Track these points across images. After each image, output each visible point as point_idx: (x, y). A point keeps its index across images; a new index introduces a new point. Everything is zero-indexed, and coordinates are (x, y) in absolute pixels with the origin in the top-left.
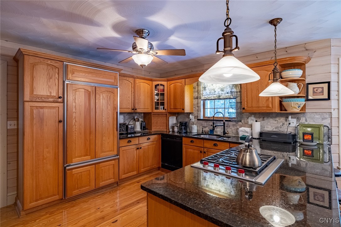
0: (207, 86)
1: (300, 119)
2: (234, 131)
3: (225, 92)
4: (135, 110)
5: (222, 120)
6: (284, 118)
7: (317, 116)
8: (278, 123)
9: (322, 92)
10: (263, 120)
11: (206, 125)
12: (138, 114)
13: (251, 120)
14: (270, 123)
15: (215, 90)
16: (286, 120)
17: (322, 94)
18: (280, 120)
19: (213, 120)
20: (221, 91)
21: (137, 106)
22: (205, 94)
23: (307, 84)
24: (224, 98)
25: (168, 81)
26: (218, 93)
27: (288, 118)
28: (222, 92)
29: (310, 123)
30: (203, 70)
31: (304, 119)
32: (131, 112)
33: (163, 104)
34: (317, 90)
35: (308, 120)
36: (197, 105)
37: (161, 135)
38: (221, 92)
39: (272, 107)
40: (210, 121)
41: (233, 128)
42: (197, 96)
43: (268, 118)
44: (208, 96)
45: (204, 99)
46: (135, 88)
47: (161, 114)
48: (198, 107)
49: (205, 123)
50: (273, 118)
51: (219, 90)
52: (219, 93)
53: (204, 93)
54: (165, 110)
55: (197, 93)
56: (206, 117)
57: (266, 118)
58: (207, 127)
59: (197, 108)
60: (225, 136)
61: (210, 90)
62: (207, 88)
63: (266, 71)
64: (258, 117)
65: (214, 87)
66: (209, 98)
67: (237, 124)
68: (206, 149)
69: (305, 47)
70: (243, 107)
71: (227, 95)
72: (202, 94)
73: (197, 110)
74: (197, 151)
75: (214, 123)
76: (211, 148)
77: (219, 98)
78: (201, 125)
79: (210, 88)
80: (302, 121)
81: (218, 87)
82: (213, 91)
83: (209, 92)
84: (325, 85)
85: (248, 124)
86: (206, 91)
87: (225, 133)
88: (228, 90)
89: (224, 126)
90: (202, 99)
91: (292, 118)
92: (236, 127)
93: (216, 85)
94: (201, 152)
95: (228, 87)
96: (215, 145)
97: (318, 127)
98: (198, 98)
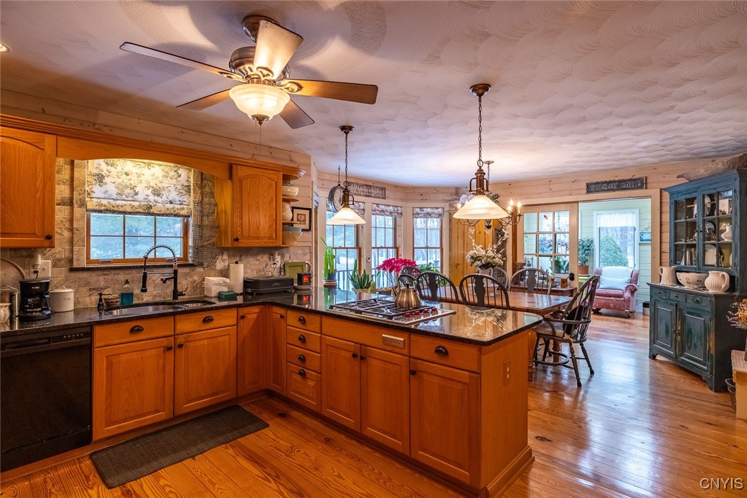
0: (108, 173)
1: (284, 256)
3: (164, 198)
6: (268, 256)
7: (300, 252)
8: (260, 264)
9: (304, 221)
11: (102, 284)
13: (221, 262)
14: (251, 264)
15: (137, 189)
16: (270, 259)
17: (304, 223)
18: (262, 259)
19: (145, 267)
20: (154, 194)
22: (97, 195)
23: (293, 207)
24: (162, 212)
26: (146, 199)
27: (272, 255)
28: (157, 198)
29: (294, 261)
30: (94, 125)
31: (288, 255)
34: (300, 218)
35: (291, 257)
36: (67, 225)
38: (152, 198)
39: (274, 239)
40: (117, 271)
41: (185, 281)
42: (67, 195)
43: (247, 256)
44: (111, 201)
45: (97, 208)
48: (71, 230)
49: (102, 278)
51: (149, 192)
52: (149, 198)
53: (98, 191)
55: (66, 188)
56: (97, 261)
57: (244, 257)
58: (108, 287)
60: (177, 301)
61: (120, 187)
62: (106, 180)
63: (268, 178)
65: (132, 182)
66: (116, 209)
67: (193, 270)
68: (184, 336)
69: (290, 157)
70: (235, 237)
71: (170, 206)
72: (89, 194)
73: (65, 240)
74: (153, 352)
75: (145, 274)
76: (195, 330)
77: (148, 211)
78: (85, 286)
79: (120, 181)
80: (287, 259)
81: (144, 183)
82: (128, 191)
83: (116, 191)
84: (307, 212)
85: (216, 270)
86: (105, 188)
87: (176, 294)
88: (173, 195)
89: (175, 279)
90: (89, 207)
91: (278, 255)
92: (190, 279)
93: (139, 176)
94: (169, 349)
95: (172, 189)
96: (207, 320)
97: (302, 265)
98: (71, 204)
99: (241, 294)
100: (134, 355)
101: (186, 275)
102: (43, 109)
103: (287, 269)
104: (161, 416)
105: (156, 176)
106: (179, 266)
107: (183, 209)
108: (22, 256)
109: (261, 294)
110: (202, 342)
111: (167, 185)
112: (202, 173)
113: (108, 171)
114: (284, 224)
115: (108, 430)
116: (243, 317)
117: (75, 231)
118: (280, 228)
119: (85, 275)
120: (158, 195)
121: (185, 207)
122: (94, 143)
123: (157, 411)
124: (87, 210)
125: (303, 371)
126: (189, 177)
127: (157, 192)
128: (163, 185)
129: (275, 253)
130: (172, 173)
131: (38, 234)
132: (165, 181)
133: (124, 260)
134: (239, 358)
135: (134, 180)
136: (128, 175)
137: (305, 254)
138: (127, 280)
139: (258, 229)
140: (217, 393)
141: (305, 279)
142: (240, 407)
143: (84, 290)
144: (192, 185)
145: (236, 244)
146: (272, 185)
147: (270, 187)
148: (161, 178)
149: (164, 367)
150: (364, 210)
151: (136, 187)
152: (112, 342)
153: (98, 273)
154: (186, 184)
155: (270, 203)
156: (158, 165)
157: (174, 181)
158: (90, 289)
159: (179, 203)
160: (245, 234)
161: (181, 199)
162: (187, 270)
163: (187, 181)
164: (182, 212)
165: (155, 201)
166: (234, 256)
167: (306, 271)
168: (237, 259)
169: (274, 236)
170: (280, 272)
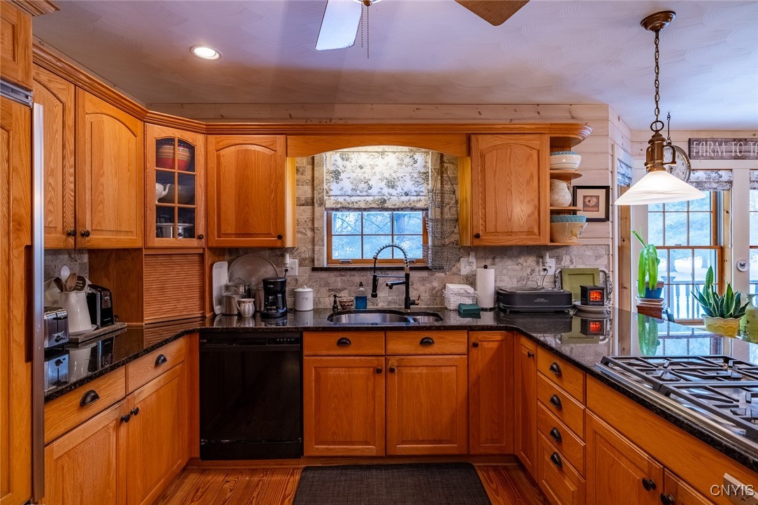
0: (343, 169)
1: (562, 260)
2: (424, 294)
3: (399, 190)
4: (79, 239)
5: (402, 269)
6: (535, 258)
7: (588, 253)
8: (522, 269)
9: (597, 205)
10: (493, 264)
11: (339, 285)
12: (66, 257)
13: (467, 266)
14: (508, 270)
15: (371, 183)
16: (538, 263)
17: (596, 209)
18: (526, 262)
19: (375, 269)
20: (388, 186)
21: (88, 217)
22: (335, 192)
23: (574, 187)
24: (396, 207)
25: (209, 131)
26: (380, 192)
27: (542, 257)
28: (391, 191)
29: (578, 267)
30: (331, 121)
31: (568, 257)
32: (61, 245)
33: (188, 215)
34: (589, 201)
35: (574, 261)
36: (310, 225)
37: (197, 336)
38: (386, 191)
39: (538, 234)
40: (353, 273)
41: (422, 289)
42: (309, 195)
43: (502, 258)
44: (347, 198)
45: (334, 206)
46: (81, 132)
47: (182, 253)
48: (313, 230)
49: (339, 279)
50: (514, 259)
51: (383, 184)
52: (383, 191)
53: (335, 188)
54: (200, 237)
55: (308, 188)
56: (337, 261)
57: (499, 259)
58: (345, 289)
59: (309, 234)
60: (409, 311)
61: (355, 182)
62: (343, 176)
63: (527, 146)
64: (483, 258)
65: (366, 175)
66: (351, 206)
67: (432, 275)
68: (397, 358)
69: (570, 112)
70: (475, 233)
71: (405, 198)
72: (327, 192)
73: (308, 240)
74: (362, 372)
75: (375, 277)
76: (411, 353)
77: (382, 207)
78: (325, 286)
79: (355, 175)
80: (566, 262)
81: (378, 175)
82: (362, 185)
83: (351, 186)
84: (602, 193)
85: (460, 275)
86: (341, 184)
87: (408, 302)
88: (409, 186)
89: (407, 284)
90: (328, 205)
91: (550, 257)
92: (428, 286)
93: (373, 168)
94: (379, 371)
95: (408, 178)
96: (426, 343)
97: (592, 273)
98: (313, 204)
99: (491, 310)
100: (342, 372)
101: (423, 280)
102: (290, 115)
103: (566, 278)
104: (371, 450)
105: (390, 165)
106: (411, 269)
107: (420, 201)
108: (277, 255)
109: (518, 312)
110: (420, 370)
111: (402, 175)
112: (442, 156)
113: (343, 166)
114: (552, 212)
115: (318, 449)
116: (475, 345)
117: (316, 231)
118: (546, 217)
119: (324, 275)
120: (393, 187)
121: (422, 198)
122: (318, 137)
123: (367, 443)
124: (326, 209)
125: (558, 457)
126: (426, 162)
127: (391, 184)
128: (398, 174)
129: (546, 255)
130: (407, 160)
131: (272, 234)
132: (400, 170)
133: (362, 261)
134: (471, 399)
135: (367, 173)
136: (362, 168)
137: (598, 257)
138: (361, 283)
139: (510, 220)
140: (440, 442)
141: (594, 296)
142: (473, 467)
143: (324, 290)
144: (430, 171)
145: (477, 242)
146: (531, 155)
147: (528, 159)
148: (395, 167)
149: (374, 392)
150: (731, 182)
151: (370, 180)
152: (319, 353)
153: (335, 273)
154: (423, 170)
155: (528, 183)
156: (392, 152)
157: (410, 169)
158: (329, 290)
159: (415, 194)
160: (490, 227)
161: (417, 189)
162: (425, 274)
163: (425, 166)
164: (419, 205)
165: (389, 194)
166: (486, 258)
167: (600, 282)
168: (488, 262)
169: (536, 230)
170: (555, 282)
